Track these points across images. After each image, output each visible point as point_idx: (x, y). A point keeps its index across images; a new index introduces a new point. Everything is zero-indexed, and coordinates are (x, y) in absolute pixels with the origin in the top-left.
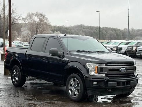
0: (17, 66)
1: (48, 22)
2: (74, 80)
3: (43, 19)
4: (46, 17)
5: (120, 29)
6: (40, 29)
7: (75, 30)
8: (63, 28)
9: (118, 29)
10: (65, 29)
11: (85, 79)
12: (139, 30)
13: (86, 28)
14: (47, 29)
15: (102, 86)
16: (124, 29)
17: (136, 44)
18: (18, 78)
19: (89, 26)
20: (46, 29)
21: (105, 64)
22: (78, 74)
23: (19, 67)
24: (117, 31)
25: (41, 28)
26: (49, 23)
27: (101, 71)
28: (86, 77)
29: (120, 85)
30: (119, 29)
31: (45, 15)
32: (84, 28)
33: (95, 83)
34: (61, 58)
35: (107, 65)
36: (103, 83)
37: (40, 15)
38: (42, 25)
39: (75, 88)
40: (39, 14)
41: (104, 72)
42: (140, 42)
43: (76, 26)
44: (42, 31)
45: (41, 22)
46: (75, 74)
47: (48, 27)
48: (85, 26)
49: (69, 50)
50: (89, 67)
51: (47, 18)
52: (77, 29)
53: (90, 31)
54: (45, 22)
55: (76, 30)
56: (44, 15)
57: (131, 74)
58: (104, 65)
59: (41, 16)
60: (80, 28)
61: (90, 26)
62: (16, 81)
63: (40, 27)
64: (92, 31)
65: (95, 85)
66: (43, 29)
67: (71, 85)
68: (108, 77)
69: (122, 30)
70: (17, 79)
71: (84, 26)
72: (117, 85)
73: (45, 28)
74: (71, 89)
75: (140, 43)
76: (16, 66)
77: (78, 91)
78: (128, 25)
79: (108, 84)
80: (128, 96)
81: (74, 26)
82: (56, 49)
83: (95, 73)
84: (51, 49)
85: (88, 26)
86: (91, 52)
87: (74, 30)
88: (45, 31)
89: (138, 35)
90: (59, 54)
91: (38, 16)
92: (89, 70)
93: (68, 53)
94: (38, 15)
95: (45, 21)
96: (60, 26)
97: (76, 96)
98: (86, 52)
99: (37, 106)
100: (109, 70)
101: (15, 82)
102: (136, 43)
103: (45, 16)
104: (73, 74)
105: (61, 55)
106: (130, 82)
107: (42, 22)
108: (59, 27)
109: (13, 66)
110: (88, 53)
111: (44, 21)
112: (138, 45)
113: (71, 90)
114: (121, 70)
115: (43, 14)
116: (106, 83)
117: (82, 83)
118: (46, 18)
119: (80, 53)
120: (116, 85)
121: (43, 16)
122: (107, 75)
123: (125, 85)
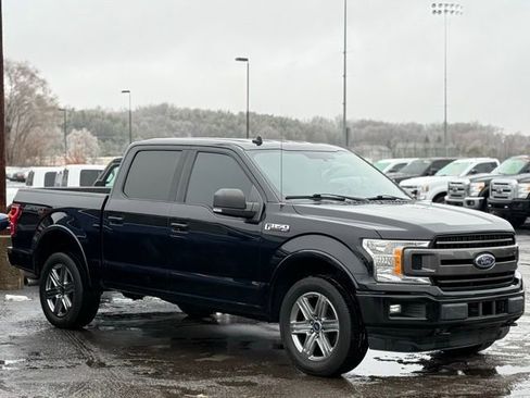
0: (66, 256)
1: (51, 96)
2: (313, 301)
3: (31, 86)
4: (40, 76)
5: (300, 119)
6: (21, 122)
7: (142, 124)
8: (97, 116)
9: (294, 119)
10: (108, 122)
11: (359, 294)
12: (362, 121)
13: (181, 118)
14: (45, 119)
15: (420, 316)
16: (314, 120)
17: (391, 171)
18: (71, 297)
19: (192, 108)
20: (43, 120)
21: (428, 242)
22: (328, 280)
23: (71, 257)
24: (289, 125)
25: (23, 117)
26: (52, 100)
27: (413, 267)
28: (364, 288)
29: (477, 314)
30: (297, 121)
31: (37, 72)
32: (172, 118)
33: (395, 308)
34: (257, 223)
35: (434, 245)
36: (423, 309)
37: (19, 69)
38: (26, 108)
39: (316, 328)
40: (15, 66)
41: (425, 270)
42: (405, 164)
43: (145, 109)
44: (26, 126)
45: (23, 94)
46: (315, 279)
47: (51, 113)
48: (177, 111)
49: (285, 195)
50: (371, 253)
51: (44, 82)
52: (150, 122)
53: (196, 127)
54: (39, 97)
55: (147, 124)
56: (33, 71)
57: (505, 274)
58: (426, 244)
59: (23, 74)
60: (160, 117)
61: (196, 111)
62: (63, 310)
63: (21, 112)
64: (202, 125)
65: (395, 314)
66: (31, 119)
67: (300, 318)
68: (441, 286)
69: (307, 125)
70: (67, 302)
71: (173, 110)
72: (470, 315)
73: (40, 117)
74: (301, 331)
75: (405, 168)
76: (62, 254)
77: (331, 337)
78: (345, 104)
79: (443, 312)
80: (484, 352)
81: (137, 111)
82: (237, 192)
83: (395, 273)
84: (220, 192)
85: (186, 110)
86: (358, 201)
87: (138, 124)
88: (38, 128)
89: (361, 141)
90: (248, 209)
91: (12, 75)
92: (372, 262)
93: (282, 206)
94: (12, 71)
95: (39, 92)
96: (89, 108)
97: (322, 355)
98: (341, 199)
99: (201, 395)
100: (445, 262)
101: (56, 312)
102: (390, 167)
103: (37, 75)
104: (310, 278)
105: (255, 213)
106: (506, 301)
107: (26, 97)
108: (82, 112)
109: (50, 254)
110: (349, 203)
111: (33, 90)
112: (399, 174)
113: (302, 338)
114: (479, 261)
115: (30, 66)
116: (433, 306)
117: (346, 310)
118: (40, 81)
119: (326, 203)
120: (464, 314)
121: (28, 72)
122: (435, 279)
123: (491, 314)
